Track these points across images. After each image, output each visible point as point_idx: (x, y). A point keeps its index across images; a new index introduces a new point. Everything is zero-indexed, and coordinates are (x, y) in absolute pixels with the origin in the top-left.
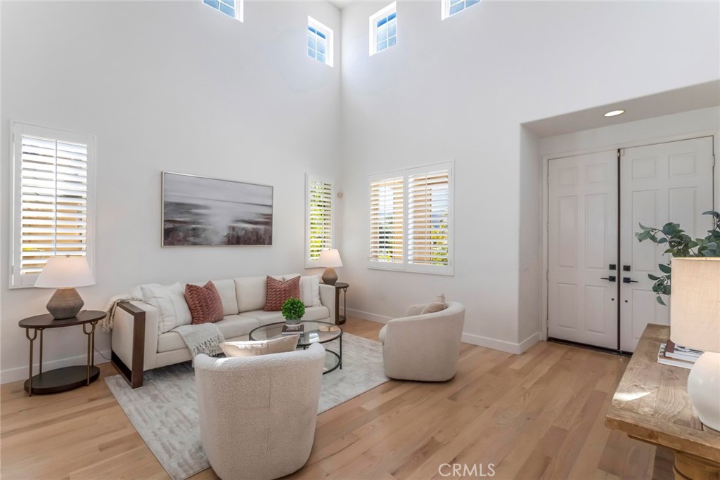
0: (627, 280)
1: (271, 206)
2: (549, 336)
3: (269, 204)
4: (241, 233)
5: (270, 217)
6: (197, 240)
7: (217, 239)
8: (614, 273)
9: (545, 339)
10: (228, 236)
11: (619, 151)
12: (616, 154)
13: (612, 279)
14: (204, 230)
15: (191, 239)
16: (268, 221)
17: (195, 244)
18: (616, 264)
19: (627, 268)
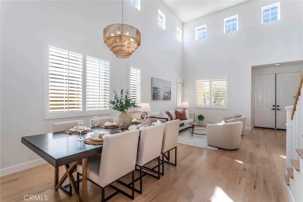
0: (278, 109)
1: (171, 88)
2: (255, 126)
3: (170, 87)
5: (170, 91)
7: (161, 98)
8: (274, 108)
9: (253, 127)
11: (276, 74)
12: (275, 75)
13: (274, 109)
16: (170, 93)
17: (157, 100)
18: (275, 105)
19: (278, 106)
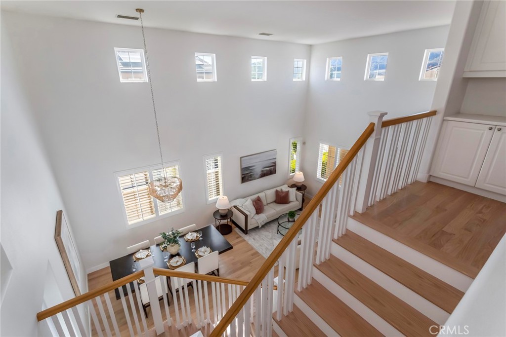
1: (276, 159)
3: (274, 157)
4: (265, 172)
5: (275, 163)
6: (251, 179)
7: (257, 176)
10: (261, 175)
14: (253, 174)
15: (250, 179)
16: (274, 165)
17: (251, 180)
